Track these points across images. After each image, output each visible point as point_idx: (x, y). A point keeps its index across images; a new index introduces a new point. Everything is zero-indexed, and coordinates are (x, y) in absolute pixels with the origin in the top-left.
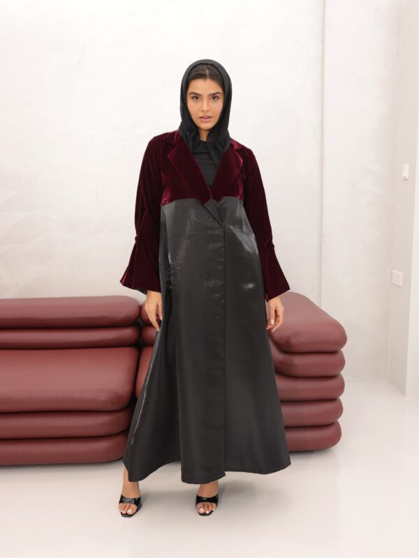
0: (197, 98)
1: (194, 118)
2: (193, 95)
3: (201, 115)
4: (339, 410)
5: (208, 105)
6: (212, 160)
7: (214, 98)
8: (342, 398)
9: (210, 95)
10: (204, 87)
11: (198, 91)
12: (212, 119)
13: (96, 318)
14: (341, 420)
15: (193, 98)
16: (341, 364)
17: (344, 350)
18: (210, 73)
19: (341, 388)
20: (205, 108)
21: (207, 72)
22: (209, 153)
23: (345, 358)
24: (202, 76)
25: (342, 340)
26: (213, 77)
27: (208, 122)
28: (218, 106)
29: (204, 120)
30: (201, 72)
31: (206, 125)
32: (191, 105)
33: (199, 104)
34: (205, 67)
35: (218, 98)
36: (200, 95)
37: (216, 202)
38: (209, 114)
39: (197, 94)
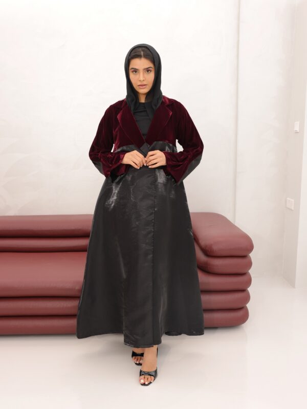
0: (136, 72)
1: (135, 86)
2: (133, 70)
3: (139, 83)
4: (247, 298)
5: (144, 77)
6: (148, 116)
7: (148, 71)
8: (250, 289)
9: (145, 69)
10: (141, 64)
11: (137, 67)
12: (147, 86)
13: (73, 231)
14: (249, 306)
15: (133, 72)
16: (250, 264)
17: (252, 255)
18: (144, 54)
19: (249, 282)
20: (142, 79)
21: (142, 53)
22: (146, 111)
23: (252, 261)
24: (139, 56)
25: (250, 247)
26: (146, 57)
27: (144, 88)
28: (151, 77)
29: (141, 87)
30: (138, 53)
31: (143, 91)
32: (132, 76)
33: (138, 76)
34: (140, 49)
35: (151, 71)
36: (137, 70)
37: (149, 146)
38: (145, 83)
39: (135, 69)
